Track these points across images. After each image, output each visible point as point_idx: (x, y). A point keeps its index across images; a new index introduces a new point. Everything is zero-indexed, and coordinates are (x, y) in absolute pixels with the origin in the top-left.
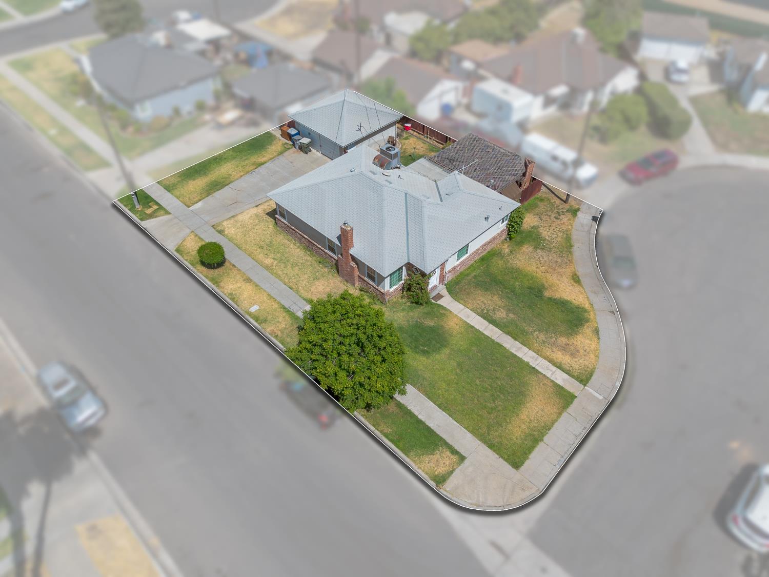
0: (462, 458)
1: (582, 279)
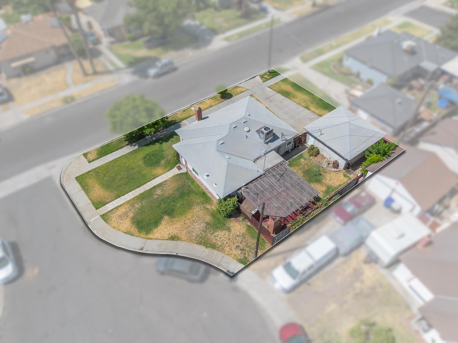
0: (90, 162)
1: (174, 241)
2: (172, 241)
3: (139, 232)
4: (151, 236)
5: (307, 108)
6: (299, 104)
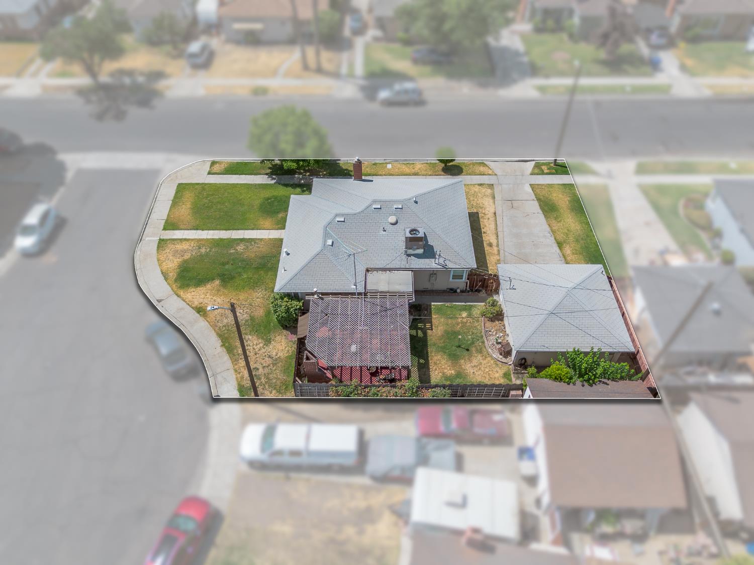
0: (209, 174)
1: (198, 315)
2: (196, 313)
3: (176, 280)
4: (181, 293)
5: (560, 245)
6: (553, 232)
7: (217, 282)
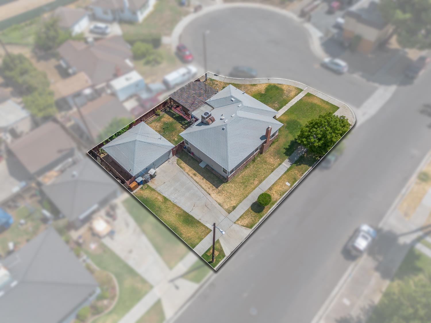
5: (166, 199)
7: (263, 93)
